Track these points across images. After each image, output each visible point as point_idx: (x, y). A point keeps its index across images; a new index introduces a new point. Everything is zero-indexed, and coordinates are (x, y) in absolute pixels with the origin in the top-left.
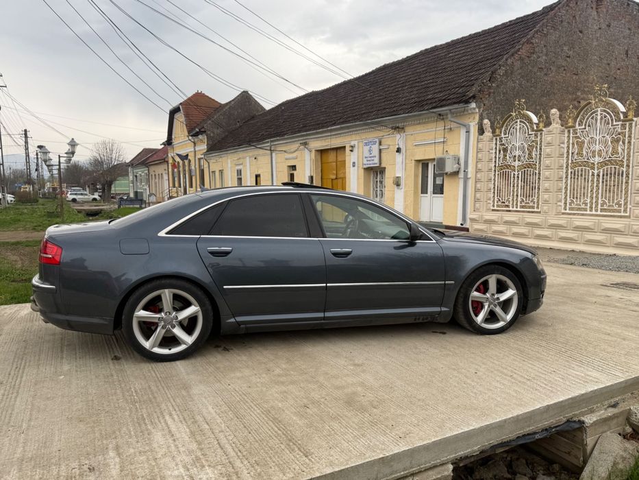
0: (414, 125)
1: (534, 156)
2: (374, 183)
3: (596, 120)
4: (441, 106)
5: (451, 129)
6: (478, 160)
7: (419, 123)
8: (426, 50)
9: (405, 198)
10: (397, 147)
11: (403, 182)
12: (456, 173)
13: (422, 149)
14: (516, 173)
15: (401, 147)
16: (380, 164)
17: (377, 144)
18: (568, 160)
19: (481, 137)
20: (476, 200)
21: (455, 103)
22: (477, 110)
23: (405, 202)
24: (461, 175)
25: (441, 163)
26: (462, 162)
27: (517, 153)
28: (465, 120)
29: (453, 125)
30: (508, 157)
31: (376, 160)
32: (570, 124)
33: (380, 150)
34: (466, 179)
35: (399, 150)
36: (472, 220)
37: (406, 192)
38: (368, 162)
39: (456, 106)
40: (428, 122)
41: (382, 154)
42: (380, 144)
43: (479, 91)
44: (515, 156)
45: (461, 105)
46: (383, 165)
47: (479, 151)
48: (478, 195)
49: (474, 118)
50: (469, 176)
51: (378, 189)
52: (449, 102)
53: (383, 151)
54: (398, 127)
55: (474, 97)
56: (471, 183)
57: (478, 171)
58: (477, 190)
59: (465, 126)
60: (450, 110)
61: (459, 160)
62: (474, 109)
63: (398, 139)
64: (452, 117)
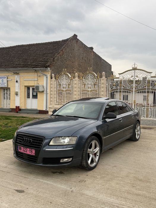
0: (24, 73)
1: (70, 87)
2: (3, 93)
3: (89, 78)
4: (36, 67)
5: (40, 76)
6: (51, 88)
7: (26, 72)
8: (19, 45)
9: (20, 100)
10: (16, 80)
11: (19, 94)
12: (43, 92)
13: (28, 82)
14: (64, 93)
15: (18, 80)
16: (8, 86)
17: (6, 78)
18: (81, 89)
19: (52, 80)
20: (51, 101)
21: (42, 67)
22: (50, 71)
23: (20, 101)
24: (45, 92)
25: (37, 87)
26: (45, 88)
27: (64, 86)
28: (46, 73)
29: (41, 75)
30: (61, 87)
31: (6, 85)
32: (81, 78)
33: (7, 81)
34: (47, 94)
35: (17, 82)
36: (50, 108)
37: (20, 98)
38: (2, 85)
39: (43, 68)
40: (30, 72)
41: (8, 82)
42: (7, 78)
43: (51, 64)
44: (64, 87)
45: (45, 68)
46: (9, 87)
47: (51, 84)
48: (51, 99)
49: (49, 73)
50: (48, 93)
51: (6, 96)
52: (39, 66)
53: (8, 81)
54: (16, 73)
55: (49, 66)
56: (48, 95)
57: (51, 91)
58: (51, 98)
59: (46, 75)
60: (40, 69)
61: (44, 87)
62: (49, 70)
63: (16, 77)
64: (41, 72)
